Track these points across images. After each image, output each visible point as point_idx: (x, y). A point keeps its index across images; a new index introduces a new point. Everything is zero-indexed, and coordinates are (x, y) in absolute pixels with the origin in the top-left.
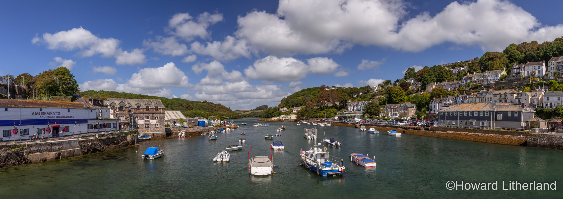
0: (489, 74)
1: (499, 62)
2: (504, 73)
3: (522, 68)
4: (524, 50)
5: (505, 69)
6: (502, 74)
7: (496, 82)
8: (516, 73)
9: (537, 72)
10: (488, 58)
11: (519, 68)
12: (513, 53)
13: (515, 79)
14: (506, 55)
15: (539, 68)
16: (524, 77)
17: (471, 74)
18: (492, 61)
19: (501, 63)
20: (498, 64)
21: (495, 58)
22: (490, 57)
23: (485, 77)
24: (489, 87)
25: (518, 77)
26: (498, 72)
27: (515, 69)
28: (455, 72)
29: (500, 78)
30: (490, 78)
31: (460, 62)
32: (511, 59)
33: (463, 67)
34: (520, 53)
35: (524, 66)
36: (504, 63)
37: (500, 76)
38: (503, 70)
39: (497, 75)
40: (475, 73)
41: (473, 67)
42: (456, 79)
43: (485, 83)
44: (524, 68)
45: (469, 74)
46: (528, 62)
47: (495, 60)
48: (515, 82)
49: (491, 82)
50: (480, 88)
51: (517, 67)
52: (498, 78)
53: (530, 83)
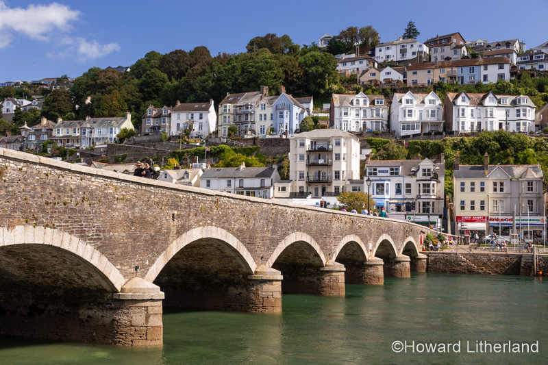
0: (94, 125)
1: (118, 95)
2: (128, 124)
3: (165, 116)
4: (176, 69)
5: (129, 116)
6: (123, 127)
7: (108, 145)
8: (153, 128)
9: (196, 127)
10: (93, 83)
11: (159, 116)
12: (150, 78)
13: (150, 141)
14: (136, 81)
15: (201, 118)
16: (168, 136)
17: (50, 122)
18: (102, 93)
19: (122, 101)
20: (116, 103)
21: (109, 85)
22: (98, 82)
23: (84, 133)
24: (93, 156)
25: (156, 137)
26: (114, 121)
27: (150, 117)
28: (8, 110)
29: (118, 136)
30: (95, 135)
31: (21, 83)
32: (146, 89)
33: (30, 98)
34: (166, 76)
35: (169, 111)
36: (129, 100)
37: (118, 132)
38: (125, 117)
39: (111, 129)
40: (60, 120)
41: (56, 104)
42: (12, 130)
43: (85, 145)
44: (169, 116)
45: (44, 121)
46: (179, 104)
47: (110, 92)
48: (148, 146)
49: (98, 145)
50: (71, 157)
51: (154, 113)
52: (114, 136)
53: (180, 150)
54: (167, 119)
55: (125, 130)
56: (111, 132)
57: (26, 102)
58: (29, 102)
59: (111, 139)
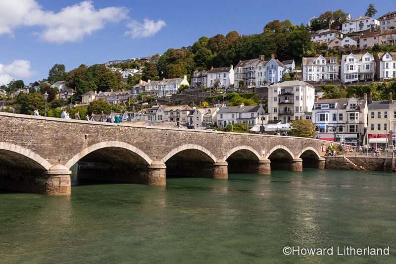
0: (166, 83)
1: (182, 64)
2: (185, 82)
3: (204, 76)
4: (217, 46)
5: (185, 77)
6: (181, 84)
7: (173, 95)
8: (197, 84)
9: (222, 82)
10: (170, 58)
11: (200, 77)
12: (201, 53)
13: (195, 92)
14: (193, 55)
15: (225, 76)
16: (205, 88)
17: (144, 82)
18: (174, 64)
19: (183, 68)
20: (180, 69)
21: (178, 58)
22: (172, 57)
23: (161, 88)
24: (163, 101)
25: (199, 89)
26: (177, 80)
27: (195, 77)
28: (126, 76)
29: (178, 89)
30: (166, 89)
31: (135, 59)
32: (198, 60)
33: (138, 68)
34: (210, 51)
35: (206, 73)
37: (179, 87)
38: (183, 78)
39: (175, 85)
40: (149, 81)
41: (149, 71)
42: (126, 88)
43: (160, 95)
44: (206, 76)
45: (141, 82)
46: (212, 68)
47: (178, 63)
48: (194, 95)
49: (168, 95)
50: (153, 102)
51: (198, 74)
52: (176, 89)
53: (210, 97)
54: (205, 78)
55: (183, 85)
56: (175, 87)
57: (136, 71)
58: (137, 71)
59: (175, 91)
